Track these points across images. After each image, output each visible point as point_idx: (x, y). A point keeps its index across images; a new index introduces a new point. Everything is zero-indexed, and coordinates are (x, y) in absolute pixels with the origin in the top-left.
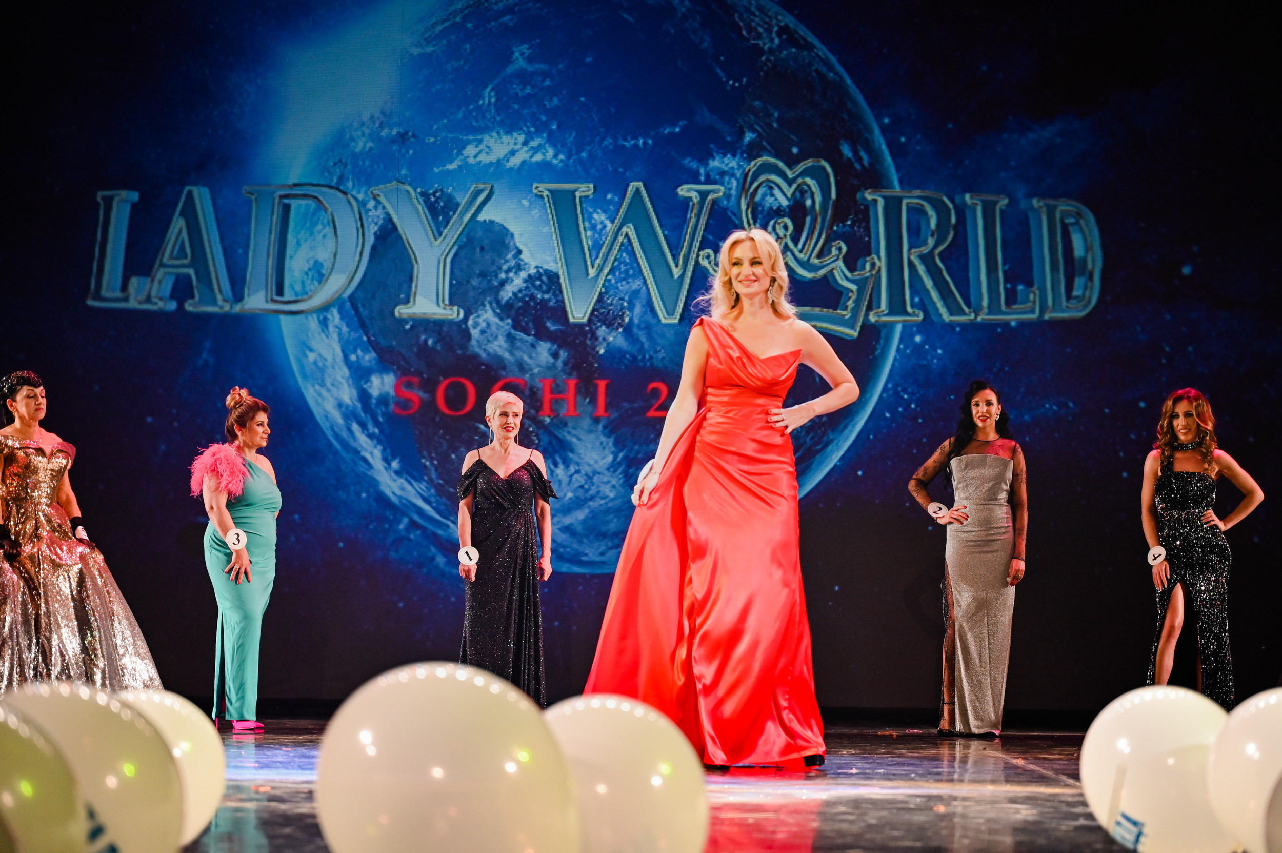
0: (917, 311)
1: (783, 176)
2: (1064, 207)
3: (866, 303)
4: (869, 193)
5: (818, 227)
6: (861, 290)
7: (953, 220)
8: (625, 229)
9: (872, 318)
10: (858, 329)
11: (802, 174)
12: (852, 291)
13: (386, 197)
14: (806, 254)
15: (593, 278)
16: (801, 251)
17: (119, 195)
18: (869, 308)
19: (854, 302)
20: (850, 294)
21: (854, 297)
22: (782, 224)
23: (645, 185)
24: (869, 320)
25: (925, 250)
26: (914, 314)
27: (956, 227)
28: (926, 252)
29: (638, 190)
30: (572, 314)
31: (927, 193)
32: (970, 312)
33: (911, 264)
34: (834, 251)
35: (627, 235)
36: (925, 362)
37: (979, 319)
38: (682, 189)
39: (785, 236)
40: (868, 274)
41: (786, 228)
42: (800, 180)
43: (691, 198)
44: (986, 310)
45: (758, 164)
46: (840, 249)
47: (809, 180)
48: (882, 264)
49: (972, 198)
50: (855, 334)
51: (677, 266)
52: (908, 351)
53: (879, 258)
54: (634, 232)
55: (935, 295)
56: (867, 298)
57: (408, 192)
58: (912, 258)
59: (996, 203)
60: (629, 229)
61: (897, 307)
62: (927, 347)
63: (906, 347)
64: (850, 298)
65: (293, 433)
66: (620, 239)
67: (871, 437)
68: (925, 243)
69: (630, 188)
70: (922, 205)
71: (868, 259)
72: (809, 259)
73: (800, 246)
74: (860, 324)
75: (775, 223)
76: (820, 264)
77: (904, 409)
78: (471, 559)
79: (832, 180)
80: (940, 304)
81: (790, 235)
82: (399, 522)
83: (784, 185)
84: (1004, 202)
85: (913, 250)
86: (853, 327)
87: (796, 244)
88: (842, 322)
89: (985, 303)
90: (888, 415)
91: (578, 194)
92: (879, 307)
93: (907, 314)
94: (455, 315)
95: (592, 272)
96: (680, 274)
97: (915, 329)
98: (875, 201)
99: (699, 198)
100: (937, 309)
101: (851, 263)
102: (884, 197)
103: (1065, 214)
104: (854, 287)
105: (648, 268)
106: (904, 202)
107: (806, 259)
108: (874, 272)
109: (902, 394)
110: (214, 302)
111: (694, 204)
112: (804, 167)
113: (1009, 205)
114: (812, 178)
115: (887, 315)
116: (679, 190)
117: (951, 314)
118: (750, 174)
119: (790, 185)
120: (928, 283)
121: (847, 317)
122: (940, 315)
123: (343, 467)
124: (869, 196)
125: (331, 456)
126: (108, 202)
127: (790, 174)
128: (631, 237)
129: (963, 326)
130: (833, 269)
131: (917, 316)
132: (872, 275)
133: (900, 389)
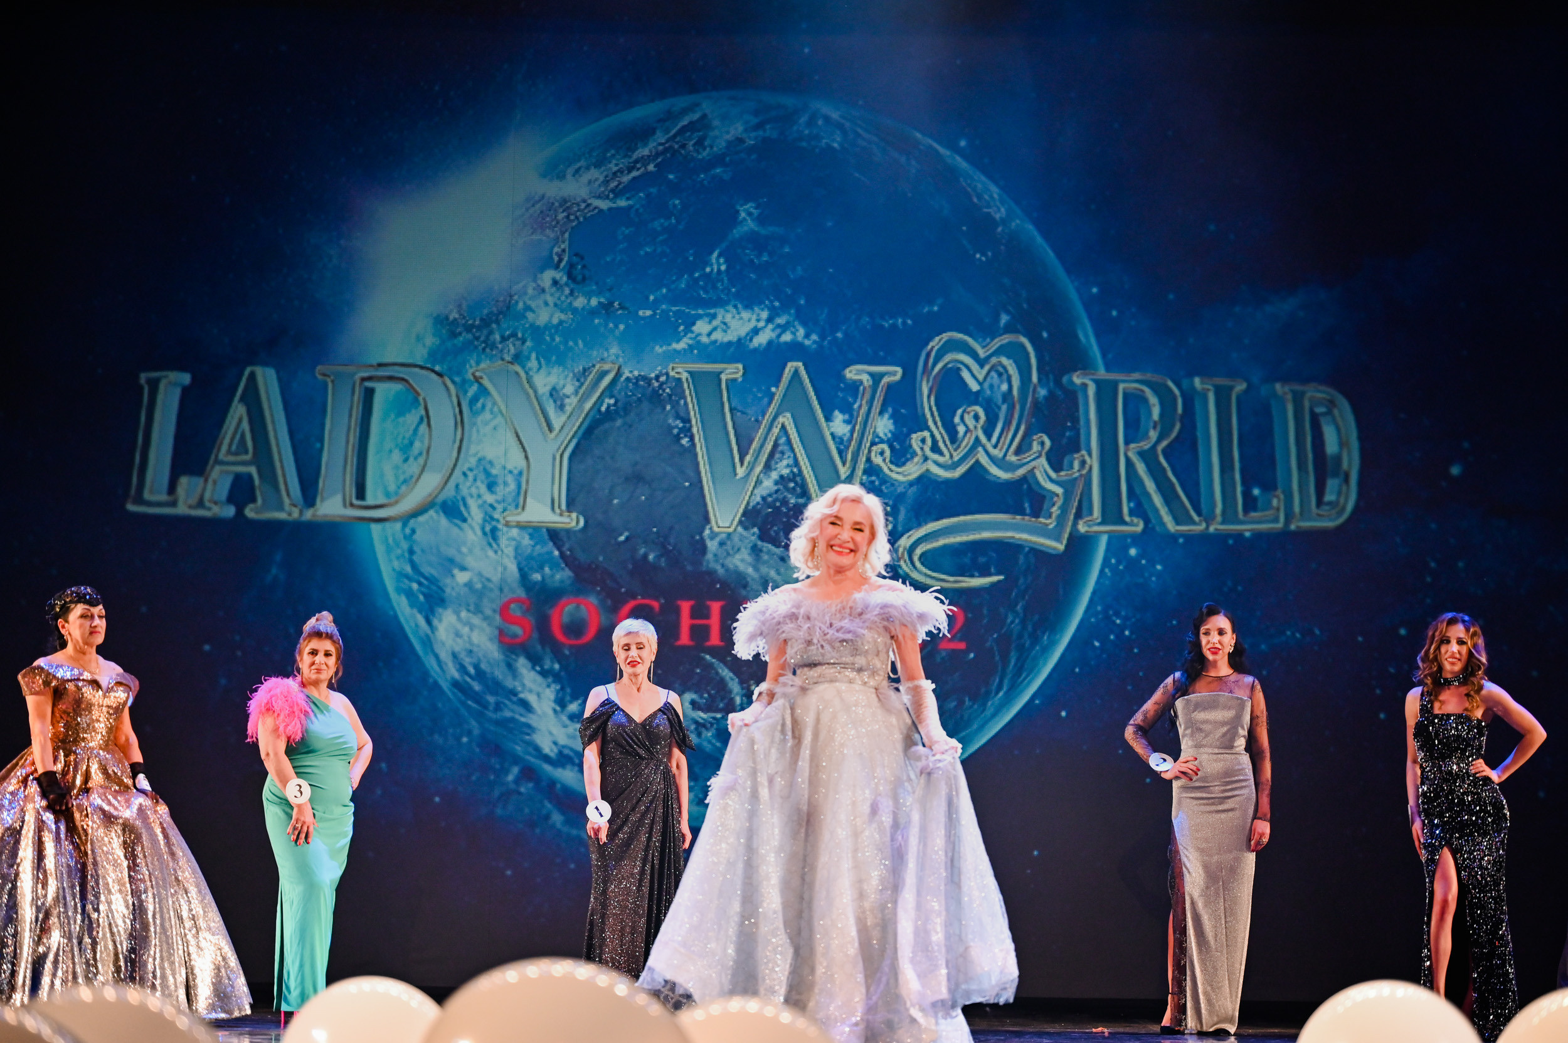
0: (1135, 520)
1: (974, 355)
2: (1316, 393)
3: (1074, 511)
4: (1078, 377)
5: (1016, 416)
6: (1068, 495)
7: (1180, 410)
8: (781, 419)
9: (1082, 528)
10: (1065, 542)
11: (997, 352)
12: (1057, 495)
13: (491, 380)
14: (1001, 450)
15: (742, 478)
16: (995, 447)
17: (166, 377)
18: (1078, 515)
19: (1060, 508)
20: (1055, 499)
21: (1060, 502)
22: (972, 414)
23: (805, 365)
24: (1078, 531)
25: (1146, 445)
26: (1131, 524)
27: (1182, 417)
28: (1146, 447)
29: (796, 372)
30: (717, 523)
31: (1149, 376)
32: (1200, 521)
33: (1129, 464)
34: (1036, 447)
35: (783, 427)
36: (1141, 580)
37: (1212, 529)
38: (850, 372)
39: (976, 427)
40: (1077, 475)
41: (976, 417)
42: (994, 360)
43: (861, 382)
44: (1219, 519)
45: (944, 340)
46: (1042, 444)
47: (1005, 360)
48: (1094, 463)
49: (1202, 383)
50: (1061, 547)
51: (844, 464)
52: (1121, 567)
53: (1090, 455)
54: (791, 421)
55: (1157, 500)
56: (1076, 504)
57: (517, 373)
58: (1131, 454)
59: (1231, 388)
60: (786, 419)
61: (1111, 514)
62: (1144, 562)
63: (1119, 562)
64: (1054, 505)
65: (381, 664)
66: (776, 431)
67: (1077, 670)
68: (1146, 436)
69: (787, 370)
70: (1142, 391)
71: (1076, 456)
72: (1005, 455)
73: (994, 439)
74: (1066, 536)
75: (964, 411)
76: (1019, 462)
77: (1117, 637)
78: (602, 816)
79: (1034, 361)
80: (1164, 512)
81: (982, 427)
82: (507, 772)
83: (975, 367)
84: (1241, 387)
85: (1132, 446)
86: (1058, 539)
87: (989, 438)
88: (1044, 532)
89: (1219, 509)
90: (1097, 644)
91: (724, 377)
92: (1091, 513)
93: (1125, 523)
94: (574, 524)
95: (741, 471)
96: (848, 474)
97: (1129, 540)
98: (1085, 386)
99: (871, 383)
100: (1160, 518)
101: (1056, 461)
102: (1097, 382)
103: (1314, 402)
104: (1059, 490)
105: (808, 464)
106: (1121, 387)
107: (1001, 455)
108: (1084, 472)
109: (1114, 618)
110: (280, 507)
111: (865, 389)
112: (999, 344)
113: (1246, 391)
114: (1009, 357)
115: (1100, 524)
116: (847, 371)
117: (1178, 522)
118: (933, 354)
119: (982, 366)
120: (1150, 486)
121: (1051, 527)
122: (1163, 524)
123: (440, 705)
124: (1077, 379)
125: (425, 693)
126: (154, 385)
127: (982, 353)
128: (788, 428)
129: (1189, 538)
130: (1034, 468)
131: (1137, 525)
132: (1081, 476)
133: (1111, 612)
